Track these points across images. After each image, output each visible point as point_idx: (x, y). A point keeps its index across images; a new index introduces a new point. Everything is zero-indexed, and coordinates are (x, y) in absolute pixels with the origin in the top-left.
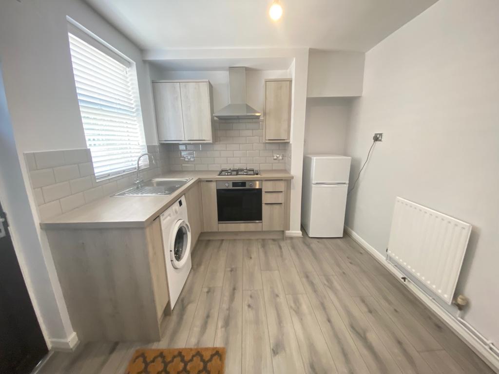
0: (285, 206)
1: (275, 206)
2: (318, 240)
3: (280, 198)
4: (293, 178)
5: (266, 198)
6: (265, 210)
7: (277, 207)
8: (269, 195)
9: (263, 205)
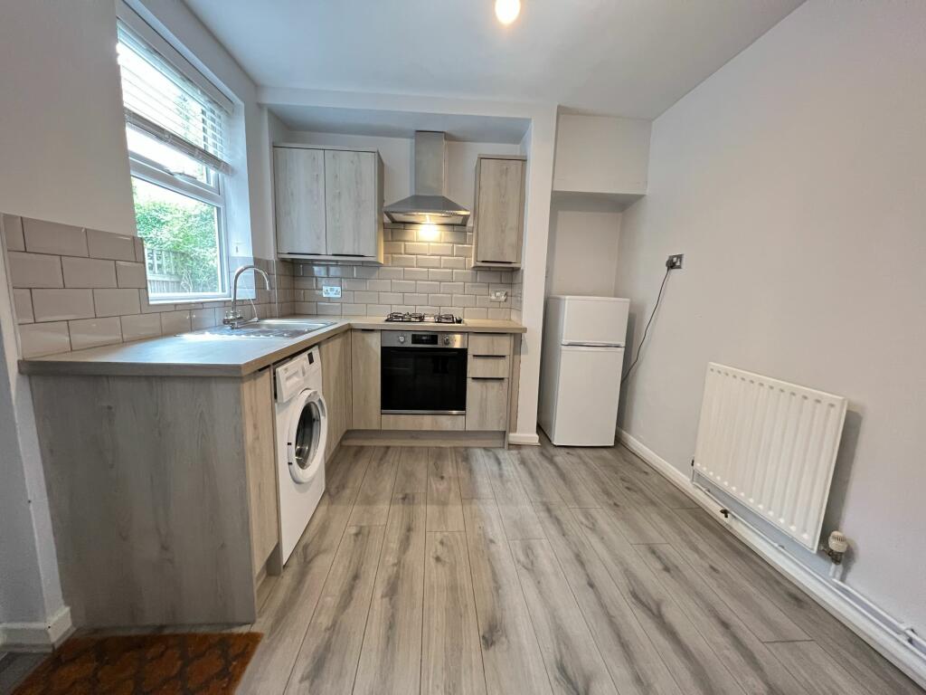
0: (509, 383)
1: (490, 384)
2: (567, 450)
3: (500, 369)
4: (525, 330)
5: (474, 368)
6: (473, 390)
7: (496, 385)
8: (480, 362)
9: (469, 381)
